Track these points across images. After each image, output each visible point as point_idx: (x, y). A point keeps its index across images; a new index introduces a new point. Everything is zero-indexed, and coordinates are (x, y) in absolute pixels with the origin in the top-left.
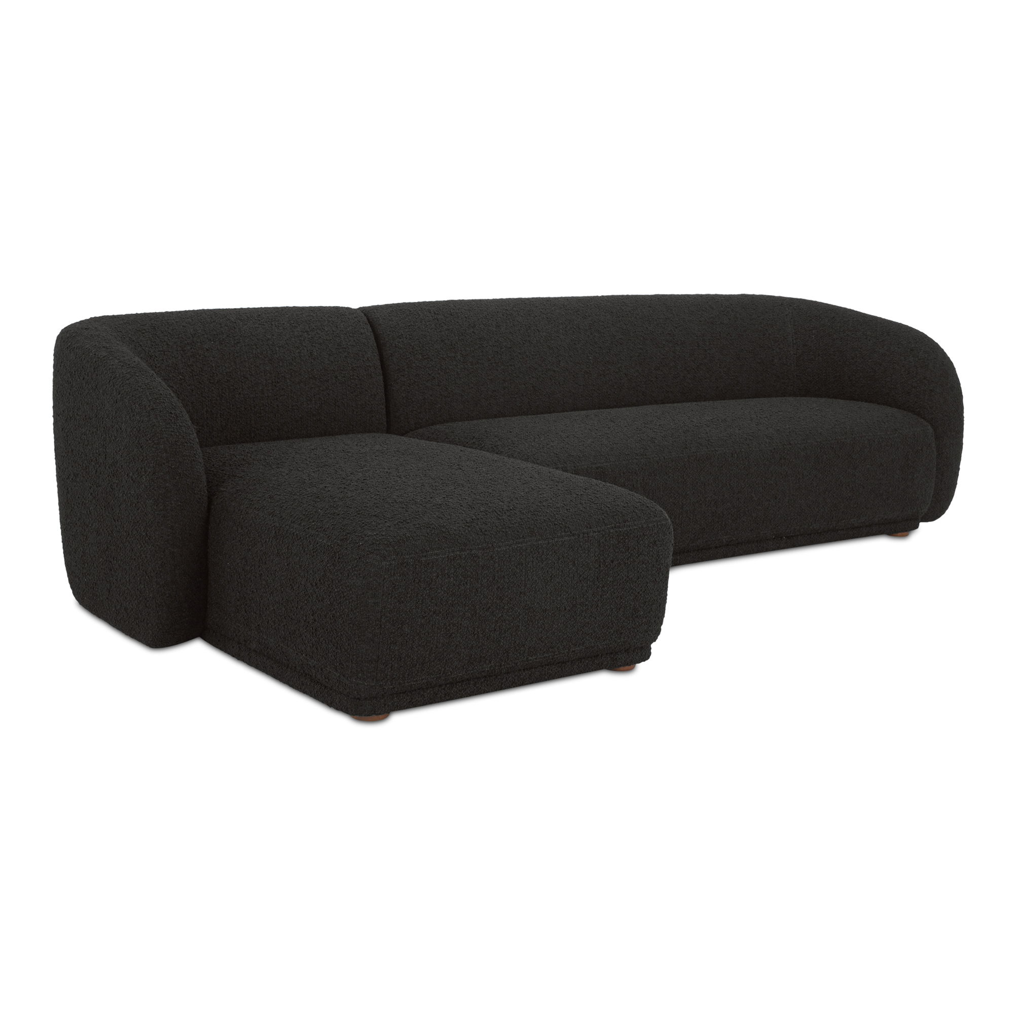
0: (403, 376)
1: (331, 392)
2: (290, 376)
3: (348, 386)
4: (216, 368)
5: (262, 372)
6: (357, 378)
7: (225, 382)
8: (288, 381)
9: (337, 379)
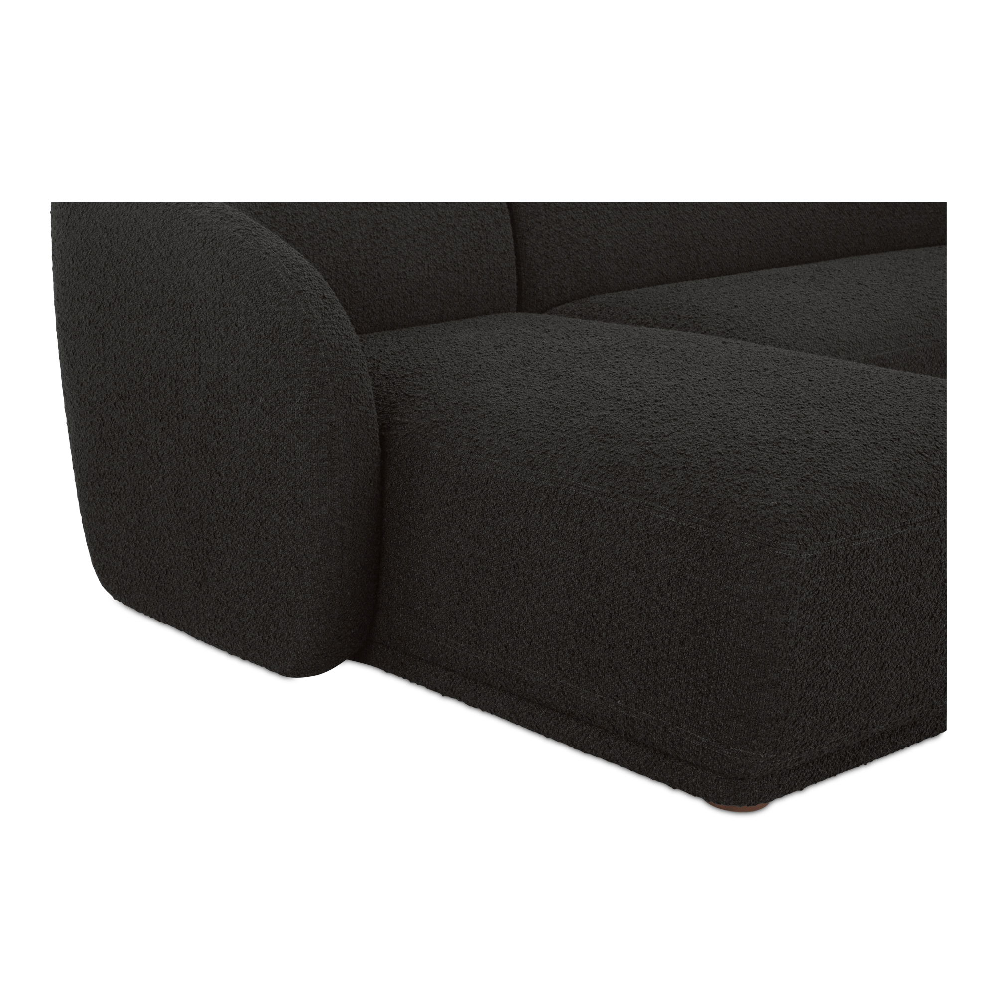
0: (540, 223)
1: (449, 250)
2: (392, 226)
3: (471, 240)
4: (293, 217)
5: (355, 222)
6: (481, 227)
7: (307, 238)
8: (391, 235)
9: (454, 230)
